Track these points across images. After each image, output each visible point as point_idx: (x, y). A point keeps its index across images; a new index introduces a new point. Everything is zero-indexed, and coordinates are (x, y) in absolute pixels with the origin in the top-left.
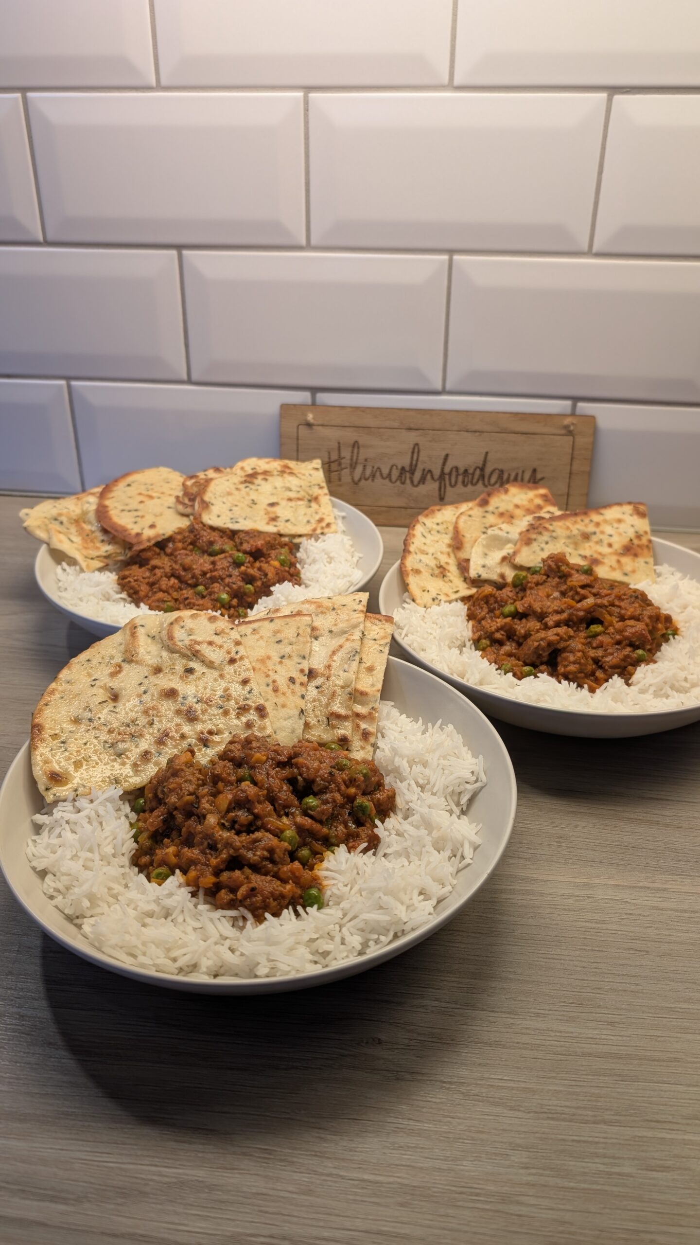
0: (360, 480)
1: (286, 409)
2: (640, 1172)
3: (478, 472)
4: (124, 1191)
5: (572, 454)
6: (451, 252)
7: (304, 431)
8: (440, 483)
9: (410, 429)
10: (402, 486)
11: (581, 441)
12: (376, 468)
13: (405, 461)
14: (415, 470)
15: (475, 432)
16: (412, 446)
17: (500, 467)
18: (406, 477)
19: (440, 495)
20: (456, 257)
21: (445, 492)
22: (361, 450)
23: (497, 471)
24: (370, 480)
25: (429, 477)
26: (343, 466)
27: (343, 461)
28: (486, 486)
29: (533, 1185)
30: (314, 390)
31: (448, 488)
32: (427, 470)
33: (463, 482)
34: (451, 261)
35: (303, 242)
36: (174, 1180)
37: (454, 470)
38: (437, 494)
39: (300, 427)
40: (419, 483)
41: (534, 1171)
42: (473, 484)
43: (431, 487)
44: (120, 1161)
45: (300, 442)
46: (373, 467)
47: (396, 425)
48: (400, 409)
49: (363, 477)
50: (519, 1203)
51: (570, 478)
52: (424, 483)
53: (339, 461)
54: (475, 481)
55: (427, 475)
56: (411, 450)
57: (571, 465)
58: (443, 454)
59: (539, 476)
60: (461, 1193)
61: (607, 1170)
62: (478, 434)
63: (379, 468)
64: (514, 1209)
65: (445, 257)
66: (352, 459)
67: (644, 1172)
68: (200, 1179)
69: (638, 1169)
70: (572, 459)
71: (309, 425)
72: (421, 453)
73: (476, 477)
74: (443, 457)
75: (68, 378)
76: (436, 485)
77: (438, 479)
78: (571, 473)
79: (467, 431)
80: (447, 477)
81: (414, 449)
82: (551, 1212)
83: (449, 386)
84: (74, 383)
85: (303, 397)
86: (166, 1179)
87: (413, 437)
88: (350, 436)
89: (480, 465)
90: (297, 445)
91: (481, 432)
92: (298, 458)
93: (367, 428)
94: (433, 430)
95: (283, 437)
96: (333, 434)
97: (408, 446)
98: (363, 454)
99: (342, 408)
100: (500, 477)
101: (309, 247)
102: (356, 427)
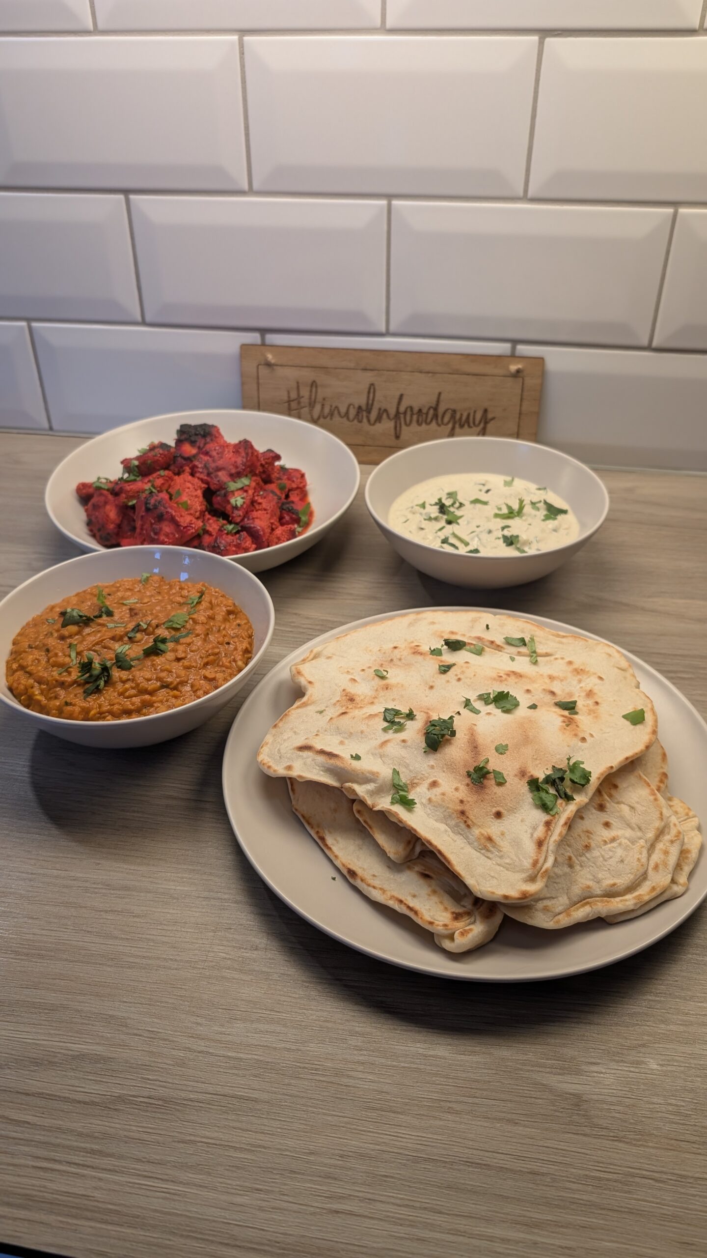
0: (319, 418)
1: (245, 348)
2: (451, 1055)
3: (431, 412)
4: (38, 1061)
5: (522, 395)
6: (390, 197)
7: (264, 371)
8: (396, 423)
9: (365, 369)
10: (359, 424)
11: (529, 382)
12: (334, 406)
13: (362, 401)
14: (371, 409)
15: (428, 373)
16: (367, 386)
17: (453, 407)
18: (362, 416)
19: (396, 433)
20: (395, 202)
21: (400, 430)
22: (319, 390)
23: (450, 411)
24: (329, 418)
25: (385, 416)
26: (302, 404)
27: (302, 400)
28: (439, 425)
29: (363, 1063)
30: (263, 331)
31: (404, 427)
32: (382, 409)
33: (418, 421)
34: (389, 207)
35: (246, 187)
36: (78, 1053)
37: (409, 410)
38: (392, 432)
39: (260, 367)
40: (375, 422)
41: (365, 1053)
42: (428, 424)
43: (387, 425)
44: (36, 1038)
45: (261, 381)
46: (331, 406)
47: (352, 365)
48: (355, 350)
49: (322, 413)
50: (348, 1076)
51: (519, 418)
52: (380, 422)
53: (298, 400)
54: (429, 420)
55: (382, 414)
56: (366, 390)
57: (521, 405)
58: (398, 394)
59: (490, 416)
60: (304, 1068)
61: (424, 1053)
62: (430, 375)
63: (336, 407)
64: (345, 1081)
65: (384, 202)
66: (310, 398)
67: (455, 1055)
68: (98, 1053)
69: (450, 1053)
70: (522, 400)
71: (268, 365)
72: (378, 394)
73: (430, 416)
74: (397, 397)
75: (28, 320)
76: (392, 424)
77: (393, 419)
78: (520, 414)
79: (421, 372)
80: (402, 416)
81: (370, 389)
82: (372, 1084)
83: (392, 329)
84: (35, 325)
86: (71, 1053)
87: (367, 378)
88: (307, 375)
89: (434, 405)
90: (258, 384)
91: (434, 373)
92: (259, 397)
93: (324, 369)
94: (388, 371)
95: (243, 375)
96: (291, 374)
97: (364, 387)
98: (321, 393)
99: (300, 348)
100: (453, 417)
101: (251, 192)
102: (315, 367)
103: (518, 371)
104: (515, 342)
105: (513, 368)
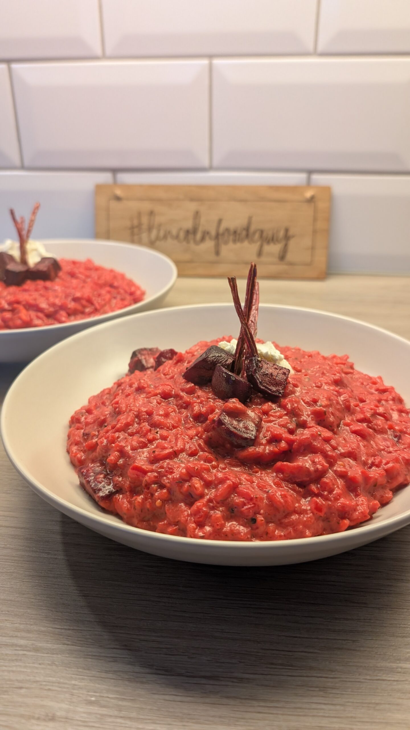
0: (154, 242)
1: (99, 188)
3: (244, 233)
5: (315, 216)
6: (210, 57)
7: (114, 204)
8: (216, 242)
9: (192, 200)
10: (186, 244)
11: (321, 205)
12: (167, 231)
13: (189, 225)
14: (197, 231)
15: (241, 201)
16: (193, 213)
17: (261, 228)
18: (190, 238)
19: (216, 251)
20: (215, 61)
21: (220, 248)
22: (156, 217)
23: (259, 231)
24: (162, 241)
26: (142, 231)
27: (142, 226)
28: (250, 243)
30: (115, 171)
31: (222, 245)
32: (206, 232)
33: (233, 240)
34: (211, 65)
35: (100, 52)
37: (226, 231)
38: (213, 250)
39: (110, 200)
40: (200, 242)
42: (241, 242)
43: (209, 244)
45: (110, 212)
46: (165, 230)
47: (182, 197)
49: (158, 238)
51: (314, 234)
52: (204, 242)
53: (140, 226)
54: (242, 239)
55: (206, 235)
56: (193, 216)
57: (314, 225)
58: (217, 219)
59: (291, 233)
62: (243, 202)
63: (169, 231)
65: (206, 62)
66: (149, 225)
70: (315, 220)
71: (118, 199)
72: (202, 219)
73: (243, 235)
74: (217, 221)
76: (213, 243)
77: (214, 239)
78: (315, 232)
79: (235, 200)
81: (195, 215)
83: (215, 164)
85: (107, 177)
87: (193, 206)
88: (146, 206)
89: (246, 227)
90: (108, 216)
91: (246, 201)
92: (108, 226)
93: (159, 201)
94: (210, 200)
95: (96, 209)
96: (134, 206)
97: (191, 214)
98: (158, 219)
100: (261, 236)
101: (104, 57)
102: (152, 200)
103: (312, 197)
104: (310, 172)
105: (309, 194)
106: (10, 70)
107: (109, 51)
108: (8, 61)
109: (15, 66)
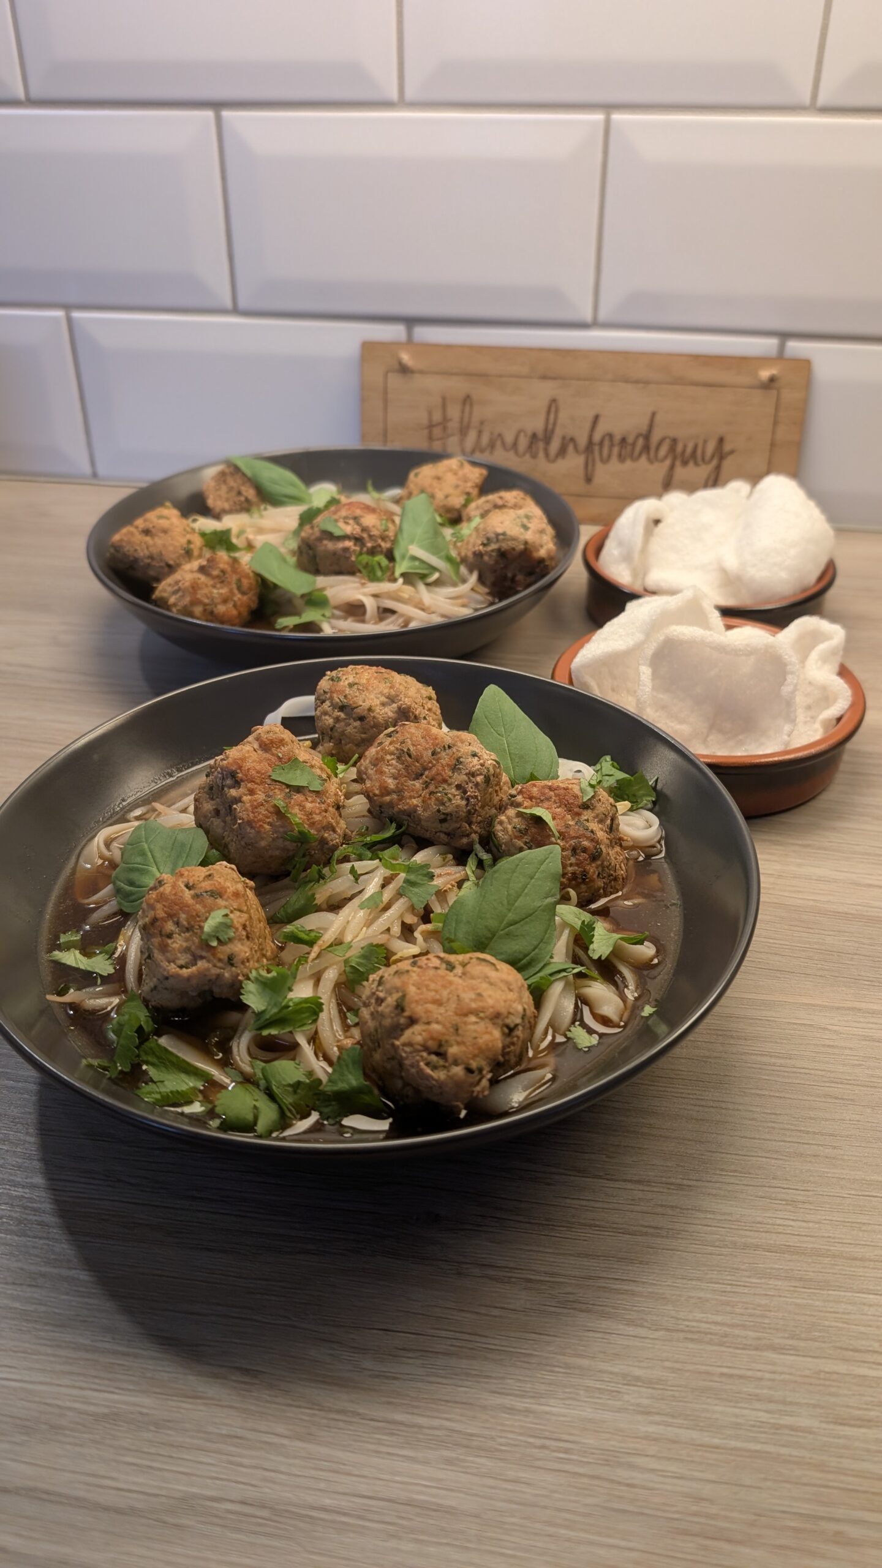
1: (369, 349)
2: (824, 1425)
4: (28, 1423)
5: (776, 416)
6: (609, 108)
7: (394, 380)
9: (544, 377)
11: (788, 396)
13: (537, 424)
15: (637, 382)
17: (672, 433)
20: (617, 117)
22: (476, 408)
29: (655, 1440)
30: (411, 322)
34: (607, 124)
35: (394, 95)
36: (106, 1411)
38: (581, 472)
39: (390, 373)
41: (657, 1418)
43: (574, 462)
44: (27, 1378)
45: (389, 396)
47: (525, 371)
48: (531, 349)
50: (631, 1466)
51: (771, 451)
57: (774, 432)
58: (591, 415)
60: (543, 1447)
61: (772, 1421)
62: (641, 385)
64: (623, 1474)
65: (599, 117)
67: (831, 1426)
68: (145, 1411)
69: (821, 1422)
70: (776, 423)
71: (404, 370)
72: (561, 413)
75: (67, 307)
76: (580, 460)
78: (773, 445)
79: (626, 381)
82: (680, 1482)
83: (602, 316)
84: (76, 315)
85: (394, 332)
86: (92, 1409)
87: (546, 390)
88: (458, 386)
90: (386, 401)
91: (647, 383)
92: (385, 420)
93: (483, 377)
94: (579, 379)
95: (364, 390)
96: (435, 384)
97: (542, 403)
98: (478, 413)
99: (449, 347)
101: (402, 103)
102: (470, 375)
103: (772, 380)
104: (784, 336)
105: (765, 374)
106: (219, 121)
107: (410, 94)
108: (217, 106)
109: (226, 114)
